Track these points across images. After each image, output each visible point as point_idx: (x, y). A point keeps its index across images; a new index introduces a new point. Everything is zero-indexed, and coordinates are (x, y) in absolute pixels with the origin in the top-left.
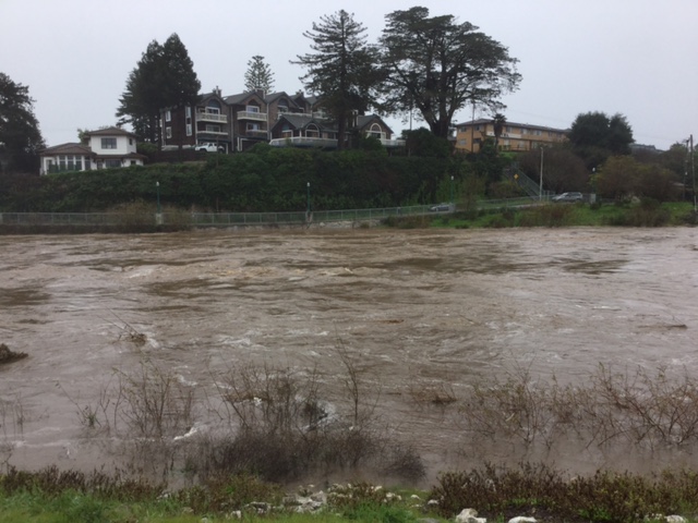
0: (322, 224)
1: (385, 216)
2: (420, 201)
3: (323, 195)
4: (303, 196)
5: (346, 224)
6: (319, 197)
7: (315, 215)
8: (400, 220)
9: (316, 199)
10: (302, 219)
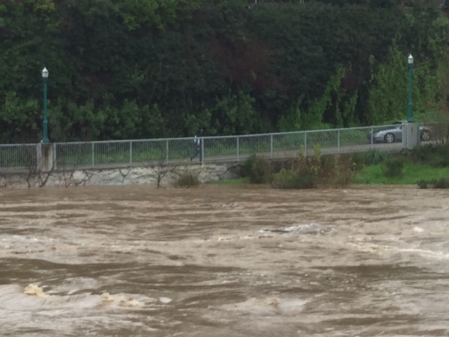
0: (78, 175)
1: (240, 156)
2: (329, 118)
3: (81, 101)
4: (32, 103)
5: (140, 175)
6: (72, 106)
7: (60, 151)
8: (278, 165)
9: (65, 110)
10: (29, 161)
